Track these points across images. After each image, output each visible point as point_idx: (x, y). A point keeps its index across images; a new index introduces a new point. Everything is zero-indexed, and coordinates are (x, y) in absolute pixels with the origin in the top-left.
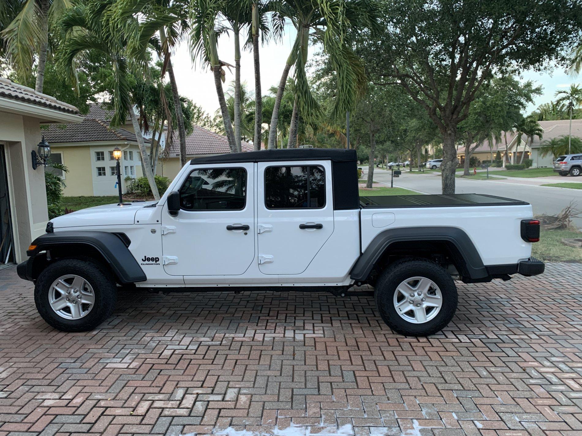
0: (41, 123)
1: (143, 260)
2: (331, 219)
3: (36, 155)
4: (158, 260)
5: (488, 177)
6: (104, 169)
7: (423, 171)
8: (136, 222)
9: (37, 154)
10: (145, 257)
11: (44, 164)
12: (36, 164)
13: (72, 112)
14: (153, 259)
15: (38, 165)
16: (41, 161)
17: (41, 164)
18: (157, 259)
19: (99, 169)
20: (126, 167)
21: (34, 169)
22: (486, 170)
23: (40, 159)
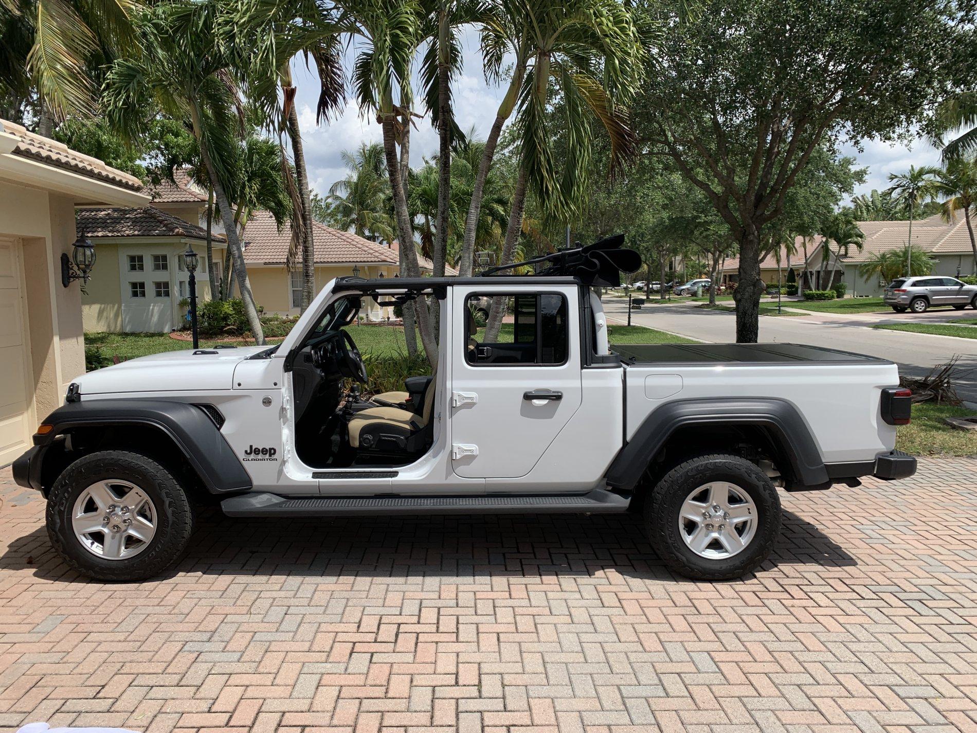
0: (76, 204)
1: (246, 452)
2: (577, 383)
3: (68, 261)
4: (274, 453)
5: (779, 310)
6: (142, 285)
7: (669, 299)
8: (236, 386)
9: (71, 259)
10: (251, 447)
11: (84, 277)
12: (69, 277)
13: (132, 188)
14: (264, 451)
15: (72, 279)
16: (78, 272)
17: (78, 277)
18: (272, 451)
19: (134, 285)
20: (181, 283)
21: (65, 286)
22: (777, 300)
23: (76, 268)
